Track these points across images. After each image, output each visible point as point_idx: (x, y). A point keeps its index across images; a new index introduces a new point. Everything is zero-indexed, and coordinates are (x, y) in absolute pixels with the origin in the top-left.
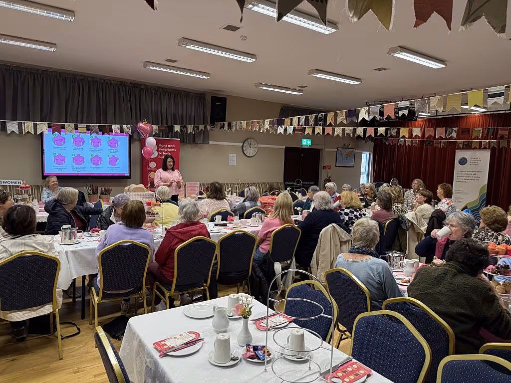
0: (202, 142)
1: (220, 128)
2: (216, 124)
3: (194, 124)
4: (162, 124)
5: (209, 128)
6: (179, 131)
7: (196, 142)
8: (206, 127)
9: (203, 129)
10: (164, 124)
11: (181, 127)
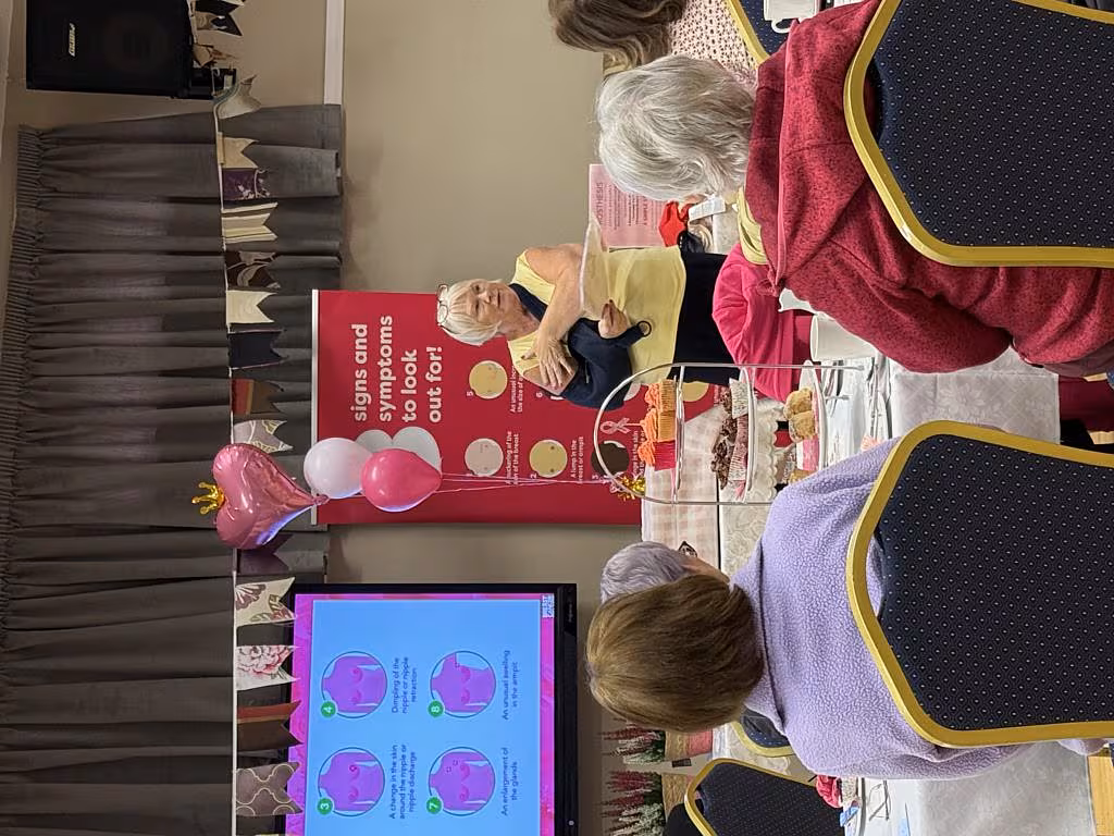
0: (330, 155)
1: (233, 28)
2: (203, 57)
3: (215, 201)
4: (224, 402)
5: (233, 107)
6: (265, 295)
7: (333, 189)
8: (234, 128)
9: (243, 143)
10: (223, 387)
11: (234, 285)
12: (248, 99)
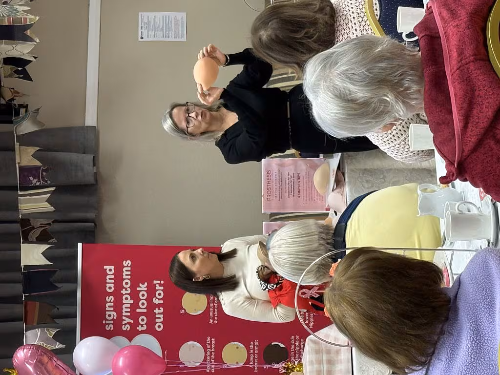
0: (89, 157)
6: (47, 246)
7: (90, 179)
8: (27, 140)
9: (32, 150)
10: (18, 309)
12: (35, 122)
